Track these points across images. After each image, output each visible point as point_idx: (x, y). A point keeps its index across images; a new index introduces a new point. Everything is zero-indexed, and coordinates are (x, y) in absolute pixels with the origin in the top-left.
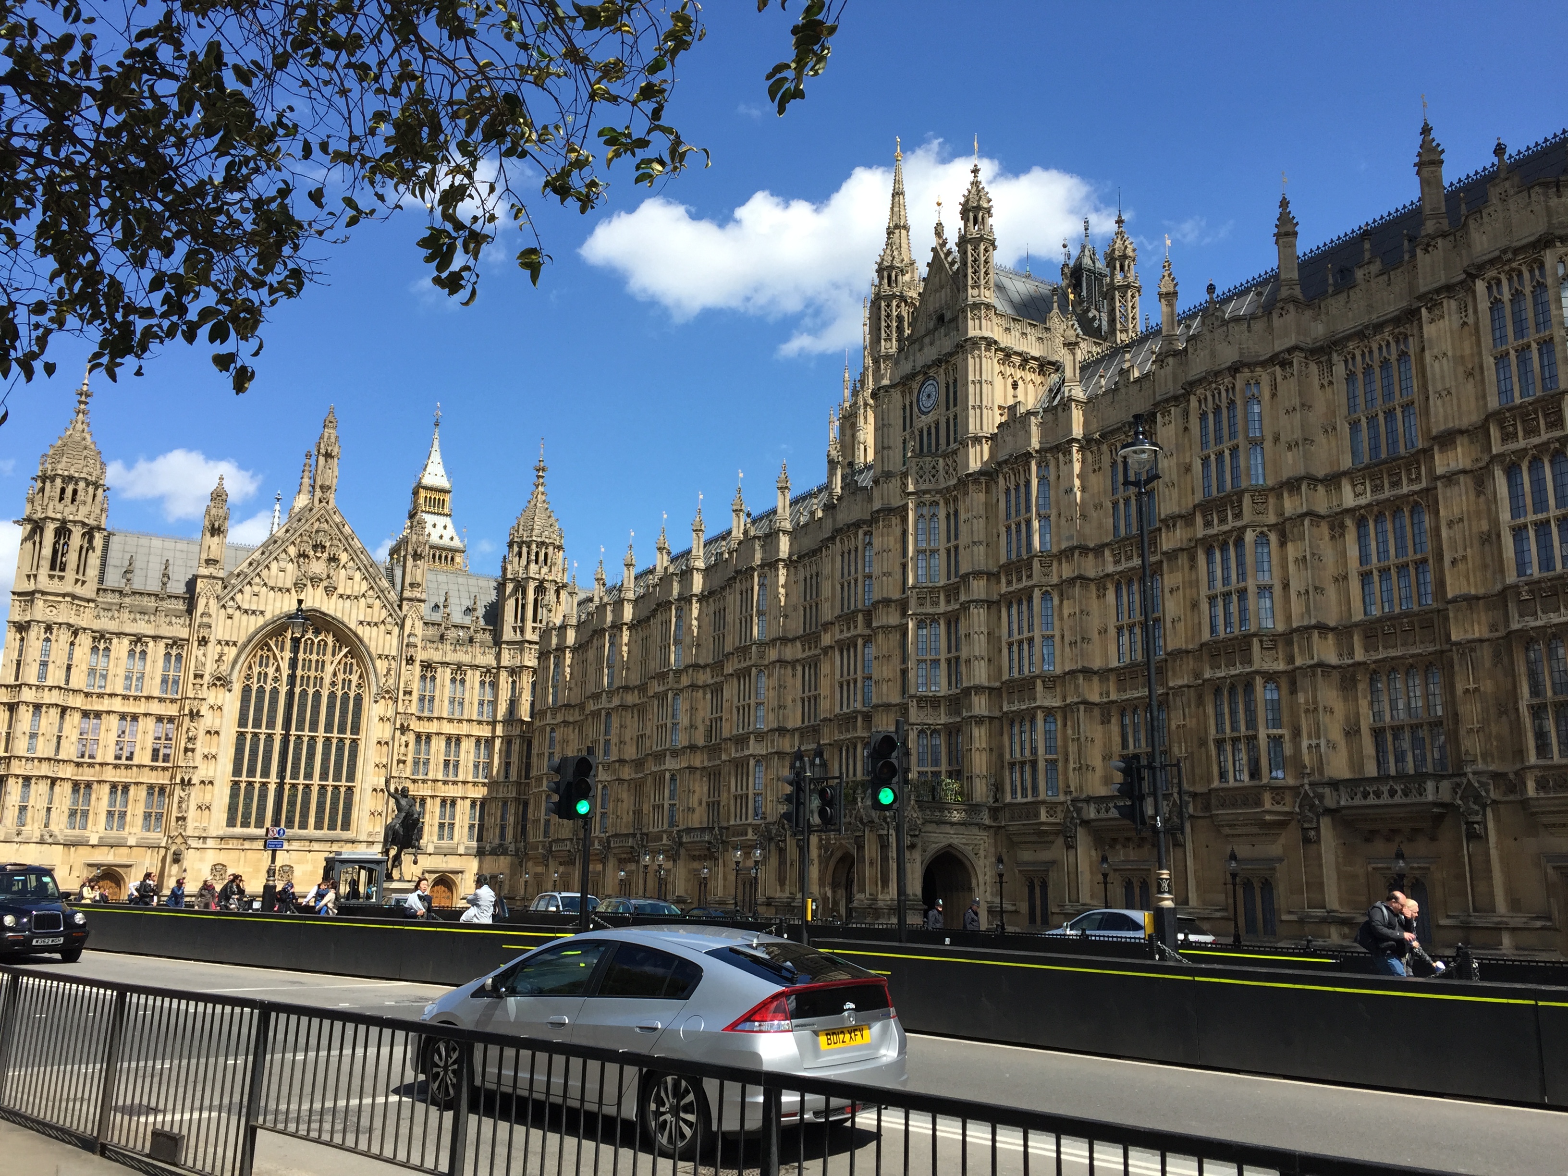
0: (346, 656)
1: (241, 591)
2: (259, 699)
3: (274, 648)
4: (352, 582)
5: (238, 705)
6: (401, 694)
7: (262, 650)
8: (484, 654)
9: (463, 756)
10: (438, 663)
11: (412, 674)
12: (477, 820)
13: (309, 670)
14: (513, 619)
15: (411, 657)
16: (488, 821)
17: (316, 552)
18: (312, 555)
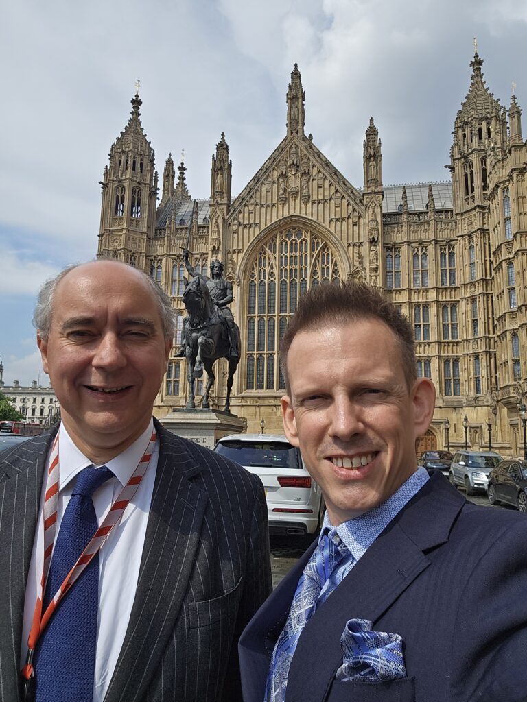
0: (323, 249)
1: (240, 212)
2: (262, 291)
3: (268, 250)
4: (322, 189)
5: (246, 296)
6: (368, 271)
7: (261, 254)
8: (442, 230)
9: (433, 320)
10: (400, 243)
11: (376, 253)
12: (452, 376)
13: (296, 264)
14: (464, 193)
15: (373, 238)
16: (463, 376)
17: (291, 171)
18: (289, 174)
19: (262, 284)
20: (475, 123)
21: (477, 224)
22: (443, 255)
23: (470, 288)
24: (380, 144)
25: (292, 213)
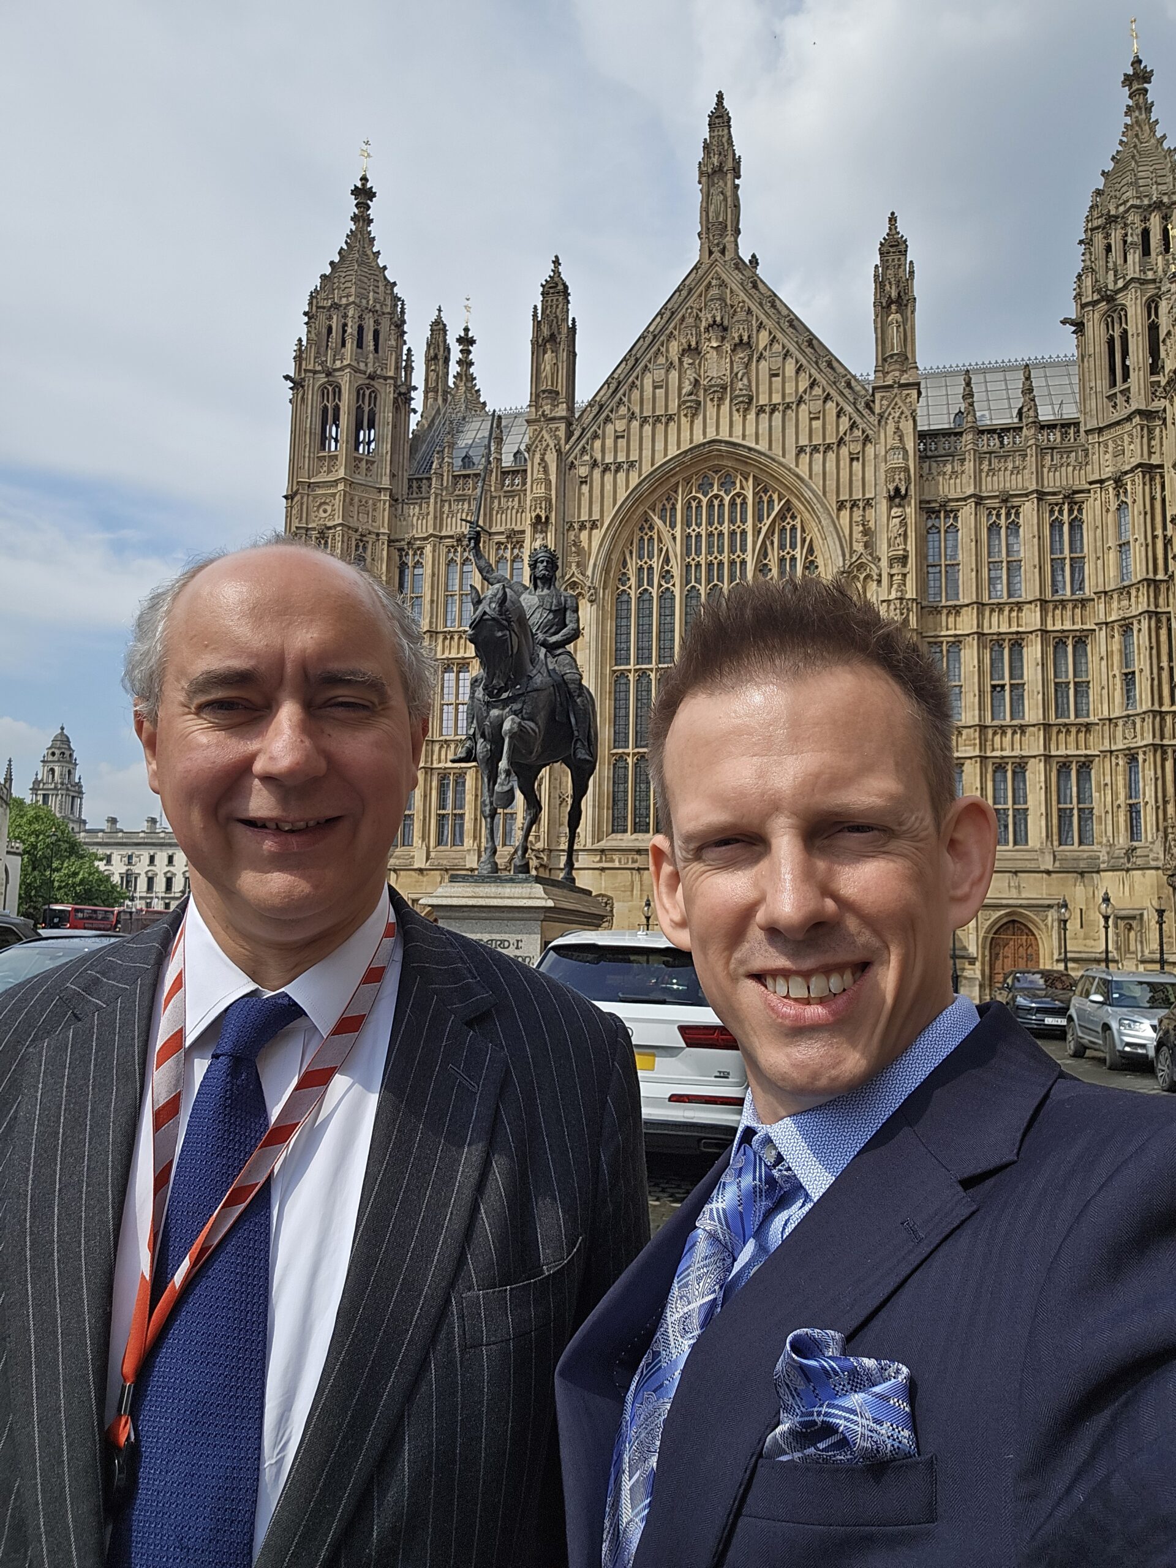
0: (781, 516)
1: (595, 436)
2: (644, 614)
3: (658, 522)
4: (779, 379)
5: (610, 625)
6: (884, 563)
7: (642, 529)
8: (1054, 468)
9: (1032, 674)
10: (958, 500)
11: (903, 523)
12: (1075, 800)
13: (721, 552)
14: (1106, 382)
15: (897, 490)
16: (1099, 801)
17: (709, 340)
18: (705, 347)
19: (644, 597)
20: (1133, 218)
21: (1134, 454)
22: (1056, 525)
23: (1119, 601)
24: (912, 273)
25: (711, 434)
